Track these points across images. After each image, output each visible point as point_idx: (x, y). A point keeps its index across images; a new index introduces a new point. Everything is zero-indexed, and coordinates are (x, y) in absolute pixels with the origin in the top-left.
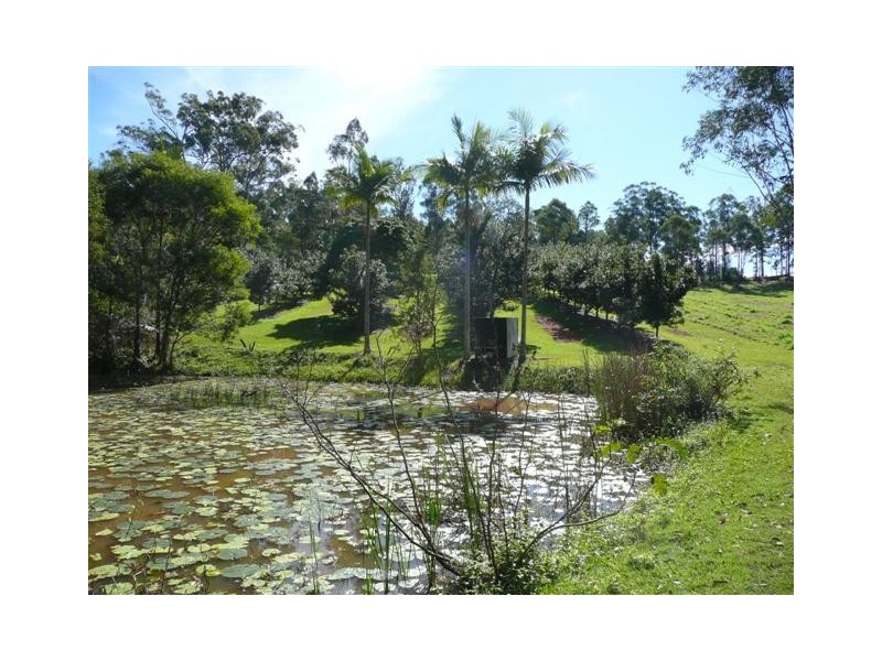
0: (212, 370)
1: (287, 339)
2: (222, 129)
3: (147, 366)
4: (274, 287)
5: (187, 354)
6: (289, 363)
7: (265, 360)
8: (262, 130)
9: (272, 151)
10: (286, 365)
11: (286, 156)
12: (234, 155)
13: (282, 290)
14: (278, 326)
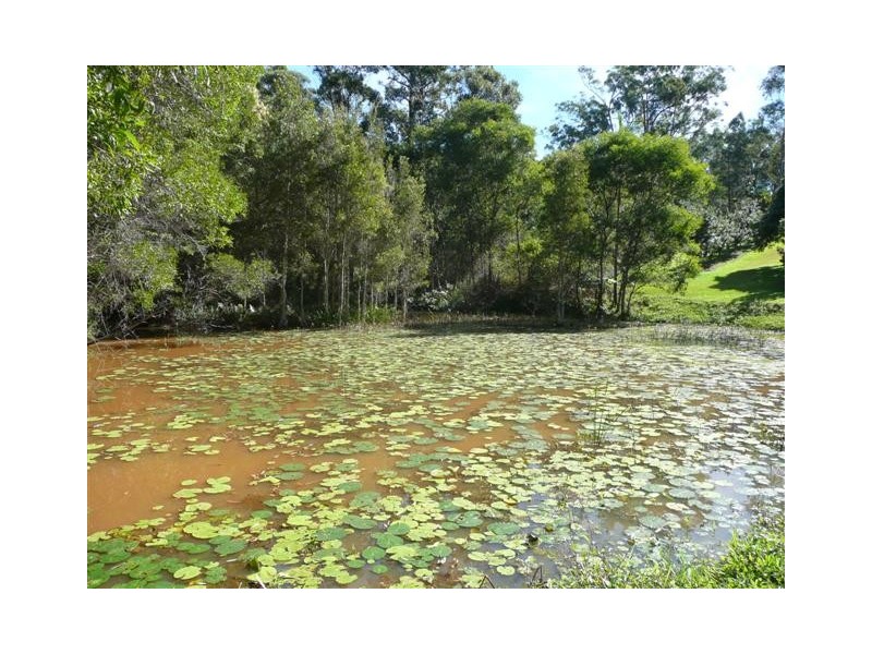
0: (664, 317)
1: (733, 291)
2: (646, 86)
3: (608, 313)
4: (712, 240)
5: (639, 303)
6: (739, 313)
7: (714, 310)
8: (687, 79)
9: (698, 99)
10: (737, 315)
11: (713, 101)
12: (658, 111)
13: (720, 243)
14: (717, 279)
